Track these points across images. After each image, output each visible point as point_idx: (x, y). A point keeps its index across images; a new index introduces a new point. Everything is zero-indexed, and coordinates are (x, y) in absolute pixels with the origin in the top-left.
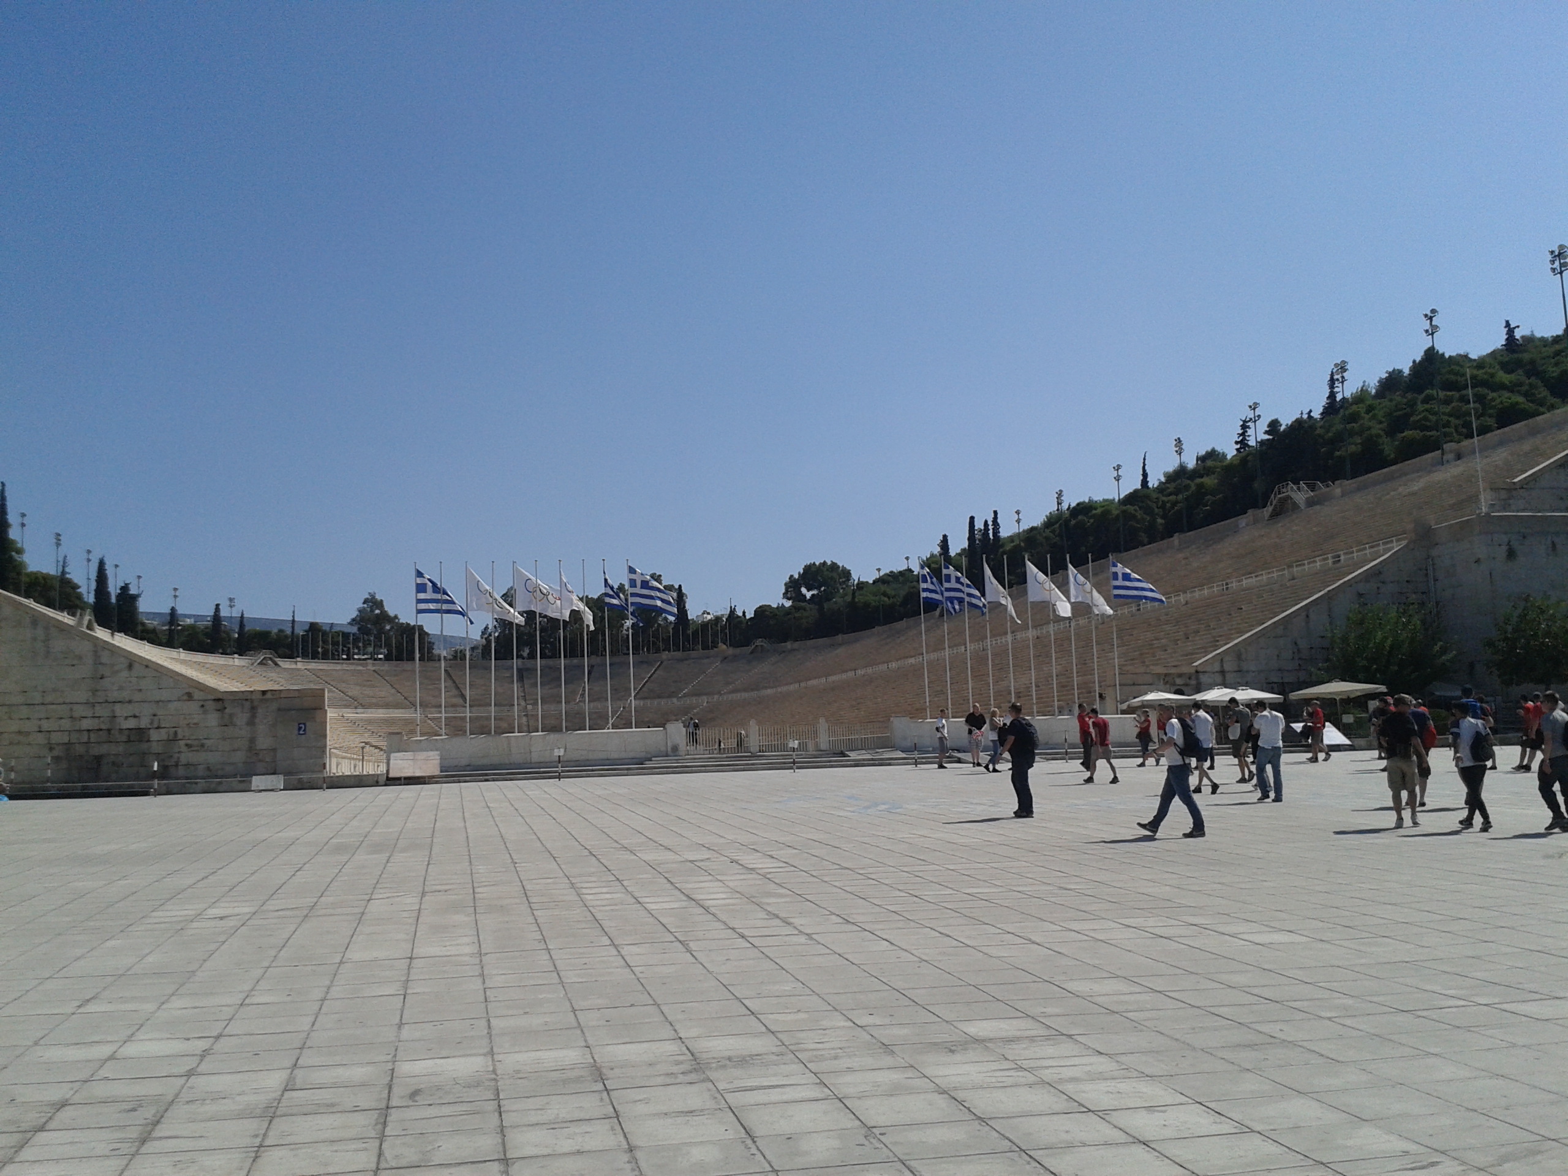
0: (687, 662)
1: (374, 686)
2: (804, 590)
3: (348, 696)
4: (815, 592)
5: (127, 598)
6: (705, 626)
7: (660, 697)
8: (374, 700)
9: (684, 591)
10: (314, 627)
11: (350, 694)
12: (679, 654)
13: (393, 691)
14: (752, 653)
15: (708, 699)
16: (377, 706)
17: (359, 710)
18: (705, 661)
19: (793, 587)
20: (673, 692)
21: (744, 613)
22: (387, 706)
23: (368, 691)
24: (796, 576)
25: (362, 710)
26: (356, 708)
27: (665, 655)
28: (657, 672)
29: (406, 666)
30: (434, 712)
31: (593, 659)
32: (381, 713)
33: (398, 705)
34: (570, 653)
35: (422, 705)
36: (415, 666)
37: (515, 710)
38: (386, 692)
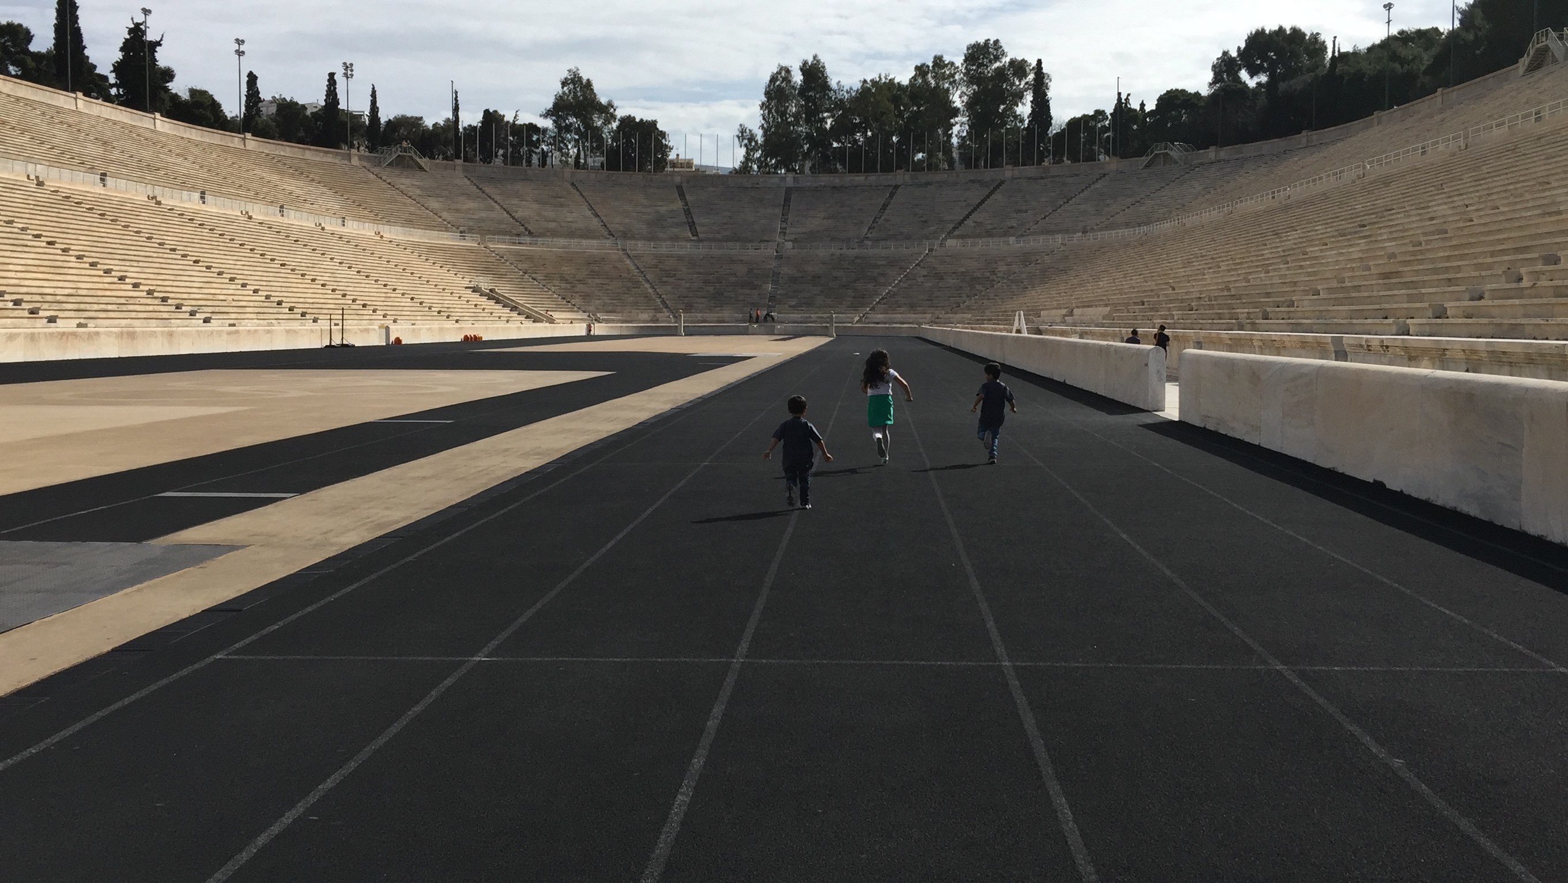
0: (1042, 181)
1: (562, 205)
2: (1244, 75)
3: (513, 218)
4: (1263, 78)
5: (141, 46)
6: (1075, 124)
7: (989, 234)
8: (552, 225)
9: (1046, 69)
10: (491, 118)
11: (517, 216)
12: (1030, 170)
13: (589, 213)
14: (1147, 166)
15: (1063, 239)
16: (554, 234)
17: (523, 239)
18: (1070, 180)
19: (1225, 67)
20: (1012, 227)
21: (1142, 105)
22: (571, 234)
23: (550, 213)
24: (1234, 54)
25: (528, 239)
26: (518, 235)
27: (1008, 172)
28: (993, 197)
29: (621, 176)
30: (640, 247)
31: (900, 177)
32: (559, 245)
33: (587, 234)
34: (871, 169)
35: (626, 235)
36: (637, 176)
37: (770, 251)
38: (577, 214)
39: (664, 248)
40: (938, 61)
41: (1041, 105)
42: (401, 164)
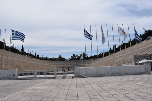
5: (38, 56)
6: (89, 57)
7: (85, 64)
10: (55, 58)
11: (58, 64)
21: (93, 56)
29: (63, 61)
30: (65, 65)
31: (79, 61)
32: (60, 65)
33: (62, 65)
34: (77, 60)
35: (64, 65)
36: (64, 61)
37: (72, 65)
38: (61, 64)
39: (66, 65)
40: (81, 54)
41: (87, 56)
42: (51, 61)
